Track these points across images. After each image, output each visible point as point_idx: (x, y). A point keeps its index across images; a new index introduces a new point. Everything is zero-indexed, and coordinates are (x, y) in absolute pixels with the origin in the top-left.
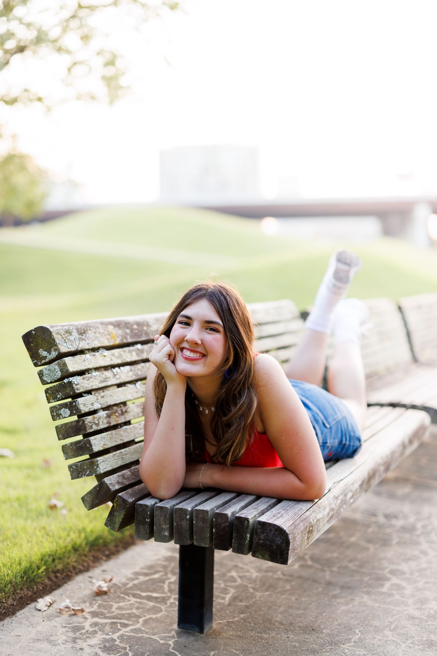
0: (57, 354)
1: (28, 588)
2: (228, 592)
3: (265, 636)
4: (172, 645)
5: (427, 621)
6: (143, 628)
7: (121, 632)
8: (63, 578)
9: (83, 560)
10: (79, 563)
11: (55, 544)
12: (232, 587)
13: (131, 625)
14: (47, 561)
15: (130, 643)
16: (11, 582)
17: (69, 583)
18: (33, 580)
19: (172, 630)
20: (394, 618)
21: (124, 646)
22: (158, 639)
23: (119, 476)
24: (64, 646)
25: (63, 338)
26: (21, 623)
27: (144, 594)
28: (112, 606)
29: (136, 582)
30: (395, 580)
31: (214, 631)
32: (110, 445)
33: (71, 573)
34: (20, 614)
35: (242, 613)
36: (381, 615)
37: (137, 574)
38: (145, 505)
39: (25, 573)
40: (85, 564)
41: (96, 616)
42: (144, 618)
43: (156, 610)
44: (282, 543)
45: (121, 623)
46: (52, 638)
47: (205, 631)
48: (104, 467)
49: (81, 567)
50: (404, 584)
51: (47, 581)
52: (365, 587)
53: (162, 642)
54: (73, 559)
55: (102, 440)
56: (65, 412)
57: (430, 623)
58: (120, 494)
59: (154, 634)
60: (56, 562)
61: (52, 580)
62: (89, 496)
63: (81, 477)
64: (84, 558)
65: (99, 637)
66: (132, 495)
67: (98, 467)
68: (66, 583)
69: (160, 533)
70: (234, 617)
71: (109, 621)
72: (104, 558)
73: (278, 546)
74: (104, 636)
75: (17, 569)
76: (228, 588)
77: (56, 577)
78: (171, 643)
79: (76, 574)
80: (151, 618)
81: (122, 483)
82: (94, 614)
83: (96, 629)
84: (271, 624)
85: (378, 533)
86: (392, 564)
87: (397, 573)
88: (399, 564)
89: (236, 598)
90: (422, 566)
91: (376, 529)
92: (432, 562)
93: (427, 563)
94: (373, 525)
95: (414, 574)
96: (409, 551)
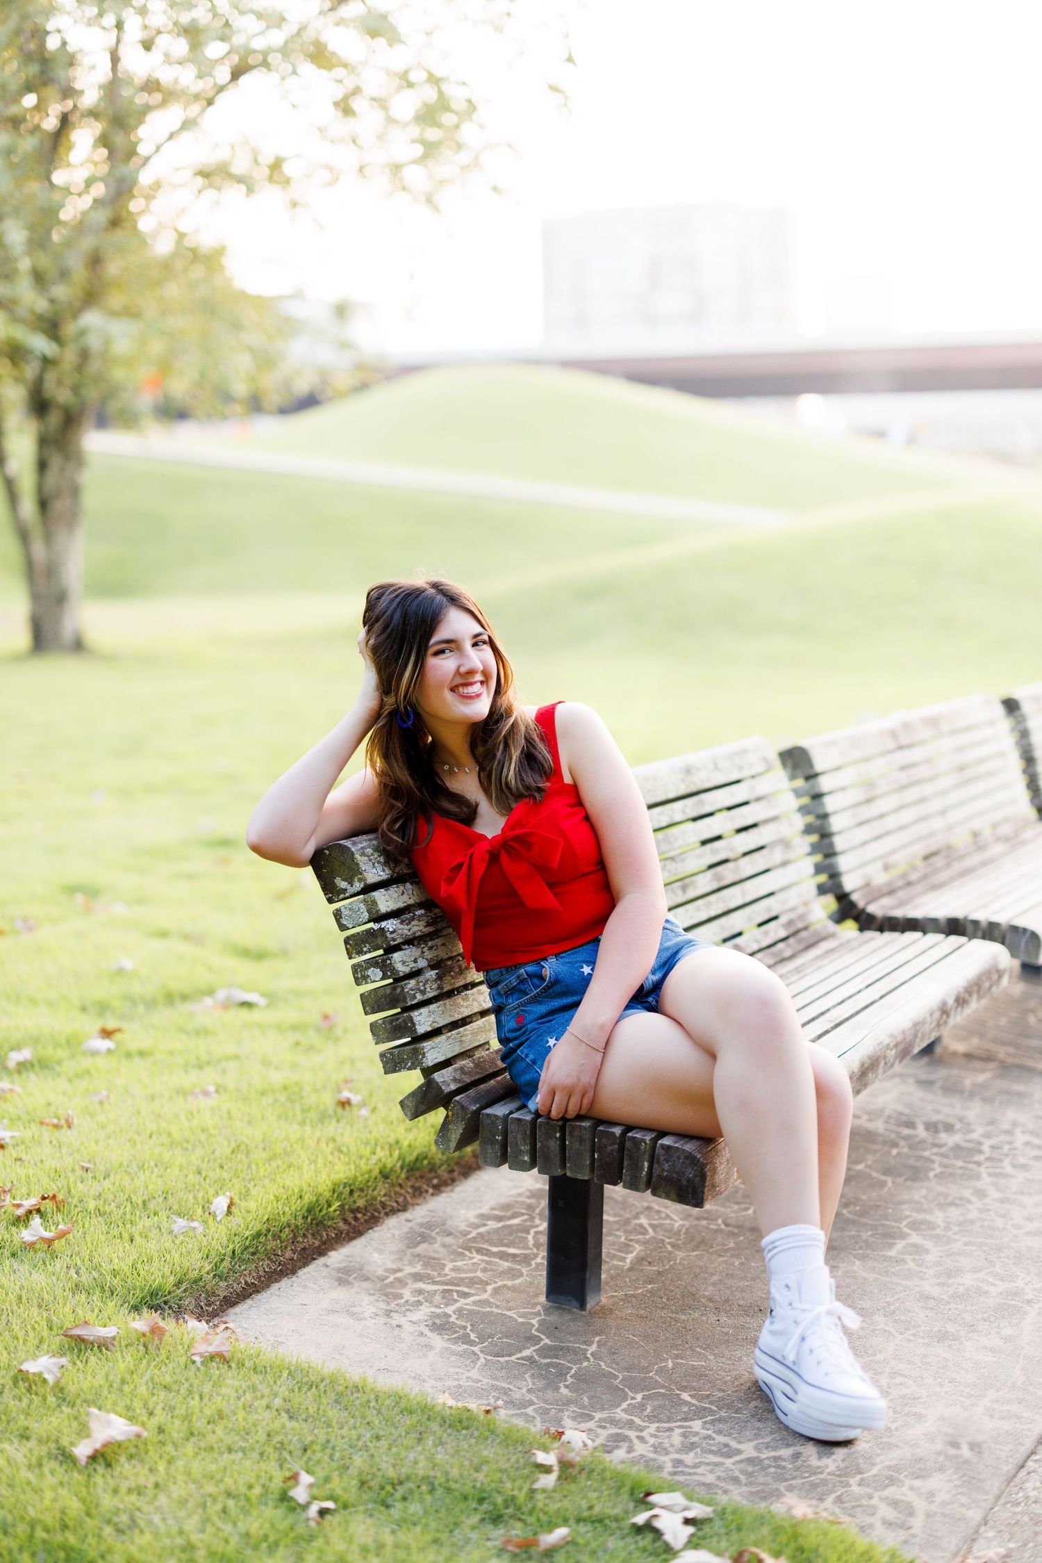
0: (362, 886)
1: (313, 1235)
2: (631, 1249)
3: (683, 1317)
4: (537, 1326)
5: (948, 1303)
6: (492, 1300)
7: (458, 1305)
8: (366, 1221)
9: (396, 1193)
10: (390, 1196)
11: (353, 1167)
12: (638, 1242)
13: (473, 1295)
14: (341, 1193)
15: (471, 1320)
16: (289, 1225)
17: (376, 1229)
18: (321, 1222)
19: (537, 1304)
20: (897, 1297)
21: (464, 1324)
22: (514, 1316)
23: (455, 1070)
24: (374, 1321)
25: (370, 860)
26: (305, 1287)
27: (495, 1249)
28: (444, 1265)
29: (482, 1230)
30: (915, 1238)
31: (603, 1307)
32: (442, 1022)
33: (379, 1213)
34: (304, 1273)
35: (650, 1283)
36: (876, 1291)
37: (485, 1217)
38: (495, 1116)
39: (309, 1211)
40: (401, 1199)
41: (421, 1281)
42: (494, 1286)
43: (512, 1273)
44: (695, 1176)
45: (458, 1292)
46: (354, 1310)
47: (588, 1307)
48: (434, 1056)
49: (395, 1205)
50: (929, 1244)
51: (341, 1225)
52: (861, 1248)
53: (521, 1320)
54: (382, 1190)
55: (429, 1016)
56: (375, 973)
57: (952, 1306)
58: (457, 1098)
59: (509, 1309)
60: (356, 1195)
61: (350, 1224)
62: (411, 1099)
63: (399, 1071)
64: (398, 1189)
65: (425, 1311)
66: (475, 1100)
67: (424, 1057)
68: (372, 1228)
69: (517, 1157)
70: (637, 1288)
71: (441, 1288)
72: (431, 1191)
73: (689, 1180)
74: (433, 1309)
75: (296, 1205)
76: (631, 1243)
77: (356, 1219)
78: (534, 1322)
79: (387, 1214)
80: (505, 1286)
81: (459, 1081)
82: (417, 1277)
83: (420, 1298)
84: (694, 1300)
85: (907, 1157)
86: (918, 1211)
87: (923, 1227)
88: (930, 1212)
89: (642, 1259)
90: (970, 1216)
91: (906, 1150)
92: (989, 1210)
93: (980, 1210)
94: (902, 1143)
95: (950, 1229)
96: (954, 1190)
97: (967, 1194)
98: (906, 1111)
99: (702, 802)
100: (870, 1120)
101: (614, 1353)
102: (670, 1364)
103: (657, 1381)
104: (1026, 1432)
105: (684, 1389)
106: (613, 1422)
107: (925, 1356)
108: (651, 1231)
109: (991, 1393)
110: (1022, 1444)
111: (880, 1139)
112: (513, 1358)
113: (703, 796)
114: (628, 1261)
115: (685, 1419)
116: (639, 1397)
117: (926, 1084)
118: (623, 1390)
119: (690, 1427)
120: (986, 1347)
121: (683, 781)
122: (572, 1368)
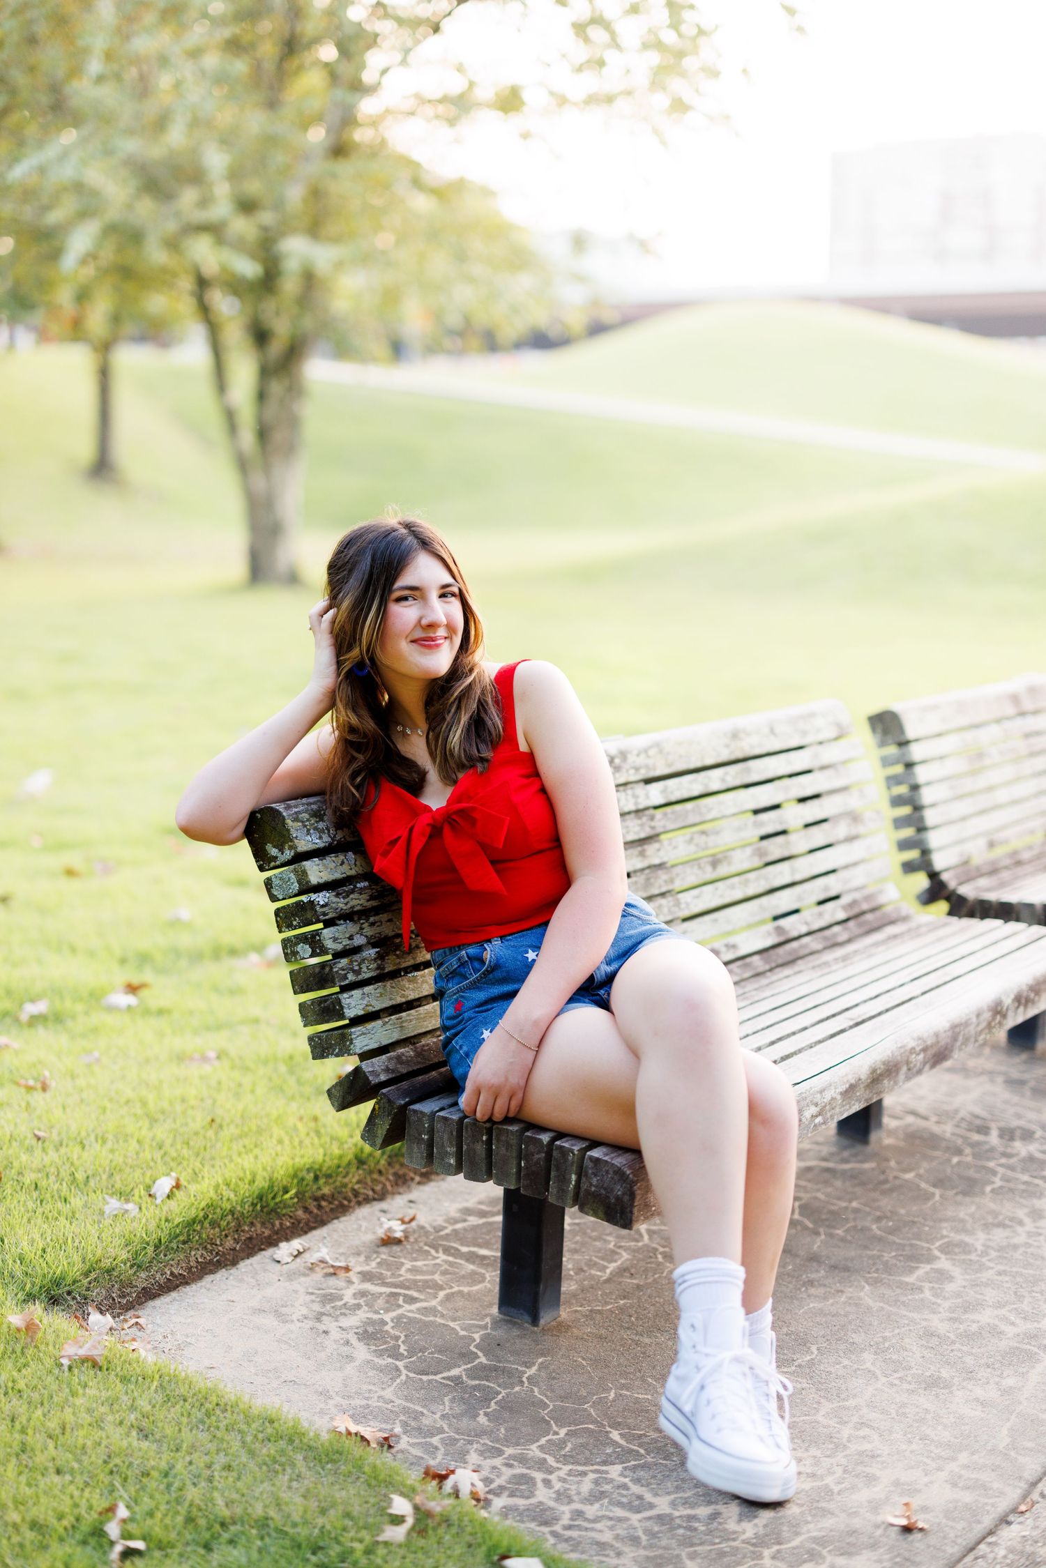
0: (292, 854)
1: (263, 1224)
2: (616, 1257)
3: (647, 1340)
4: (478, 1341)
5: (953, 1342)
6: (440, 1308)
7: (400, 1311)
8: (332, 1210)
9: (374, 1180)
10: (366, 1184)
11: (321, 1151)
12: (626, 1249)
13: (422, 1300)
14: (303, 1179)
15: (408, 1329)
16: (232, 1212)
17: (343, 1219)
18: (273, 1210)
19: (486, 1315)
20: (897, 1331)
21: (397, 1333)
22: (458, 1328)
23: (390, 1059)
24: (300, 1324)
25: (305, 826)
26: (242, 1280)
27: (464, 1249)
28: (403, 1264)
29: (459, 1226)
30: (944, 1263)
31: (560, 1324)
32: (378, 1005)
33: (350, 1201)
34: (244, 1265)
35: (625, 1298)
36: (876, 1324)
37: (468, 1211)
38: (422, 1112)
39: (260, 1197)
40: (378, 1188)
41: (369, 1280)
42: (448, 1291)
43: (473, 1278)
44: (624, 1194)
45: (405, 1296)
46: (284, 1310)
47: (542, 1322)
48: (364, 1043)
49: (370, 1193)
50: (956, 1271)
51: (300, 1213)
52: (877, 1271)
53: (463, 1333)
54: (353, 1179)
55: (362, 999)
56: (304, 949)
57: (957, 1346)
58: (384, 1091)
59: (454, 1320)
60: (322, 1181)
61: (311, 1212)
62: (338, 1088)
63: (327, 1057)
64: (375, 1176)
65: (363, 1315)
66: (405, 1093)
67: (351, 1043)
68: (337, 1218)
69: (443, 1161)
70: (607, 1303)
71: (388, 1290)
72: (417, 1179)
73: (617, 1198)
74: (371, 1315)
75: (244, 1189)
76: (619, 1251)
77: (319, 1207)
78: (477, 1337)
79: (359, 1204)
80: (460, 1292)
81: (393, 1071)
82: (366, 1277)
83: (362, 1301)
84: (666, 1320)
85: (968, 1166)
86: (957, 1231)
87: (957, 1250)
88: (971, 1232)
89: (625, 1270)
90: (1016, 1240)
91: (969, 1159)
92: (1040, 1234)
93: (1029, 1234)
94: (968, 1151)
95: (987, 1254)
96: (1007, 1208)
97: (1021, 1213)
98: (984, 1114)
99: (748, 770)
100: (938, 1122)
101: (554, 1378)
102: (612, 1395)
103: (590, 1415)
104: (988, 1508)
105: (616, 1426)
106: (522, 1460)
107: (904, 1405)
108: (646, 1237)
109: (964, 1457)
110: (979, 1522)
111: (944, 1144)
112: (438, 1377)
113: (751, 763)
114: (608, 1271)
115: (605, 1463)
116: (563, 1432)
117: (1015, 1084)
118: (548, 1423)
119: (607, 1472)
120: (977, 1400)
121: (727, 746)
122: (498, 1393)
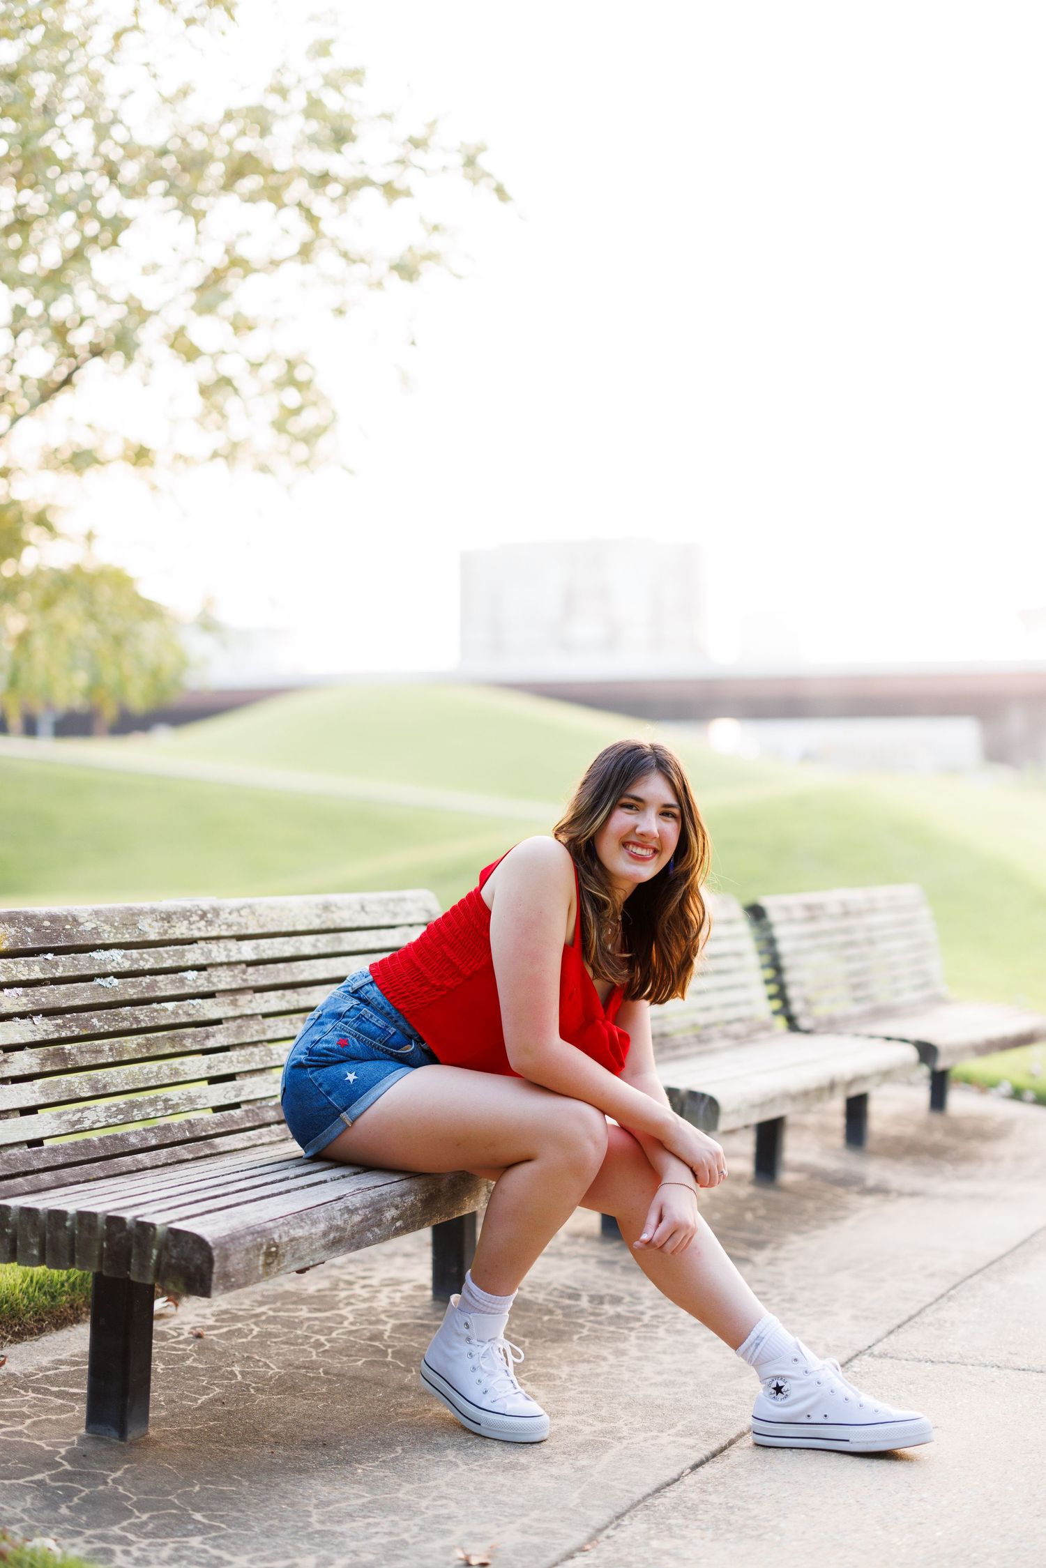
2: (209, 1391)
3: (235, 1450)
4: (63, 1453)
6: (26, 1431)
13: (8, 1426)
22: (44, 1445)
27: (55, 1389)
29: (50, 1372)
31: (148, 1440)
35: (215, 1420)
37: (61, 1362)
42: (35, 1419)
43: (62, 1409)
44: (203, 1262)
47: (130, 1437)
53: (48, 1448)
59: (40, 1439)
69: (26, 1251)
70: (196, 1424)
73: (197, 1267)
78: (62, 1450)
80: (47, 1419)
84: (256, 1435)
85: (558, 1322)
86: (544, 1366)
87: (542, 1379)
88: (559, 1367)
89: (216, 1401)
90: (599, 1371)
91: (560, 1317)
92: (622, 1366)
93: (611, 1366)
94: (559, 1311)
95: (571, 1380)
96: (593, 1349)
97: (605, 1353)
98: (575, 1285)
99: (340, 941)
100: (531, 1292)
101: (138, 1479)
102: (197, 1488)
103: (174, 1503)
104: (556, 1546)
105: (198, 1509)
106: (103, 1538)
107: (482, 1483)
108: (239, 1377)
109: (535, 1514)
110: (546, 1556)
111: (536, 1307)
112: (21, 1481)
113: (343, 935)
114: (199, 1402)
115: (185, 1536)
116: (145, 1517)
117: (603, 1263)
118: (131, 1511)
119: (187, 1542)
120: (552, 1476)
121: (319, 916)
122: (81, 1491)
